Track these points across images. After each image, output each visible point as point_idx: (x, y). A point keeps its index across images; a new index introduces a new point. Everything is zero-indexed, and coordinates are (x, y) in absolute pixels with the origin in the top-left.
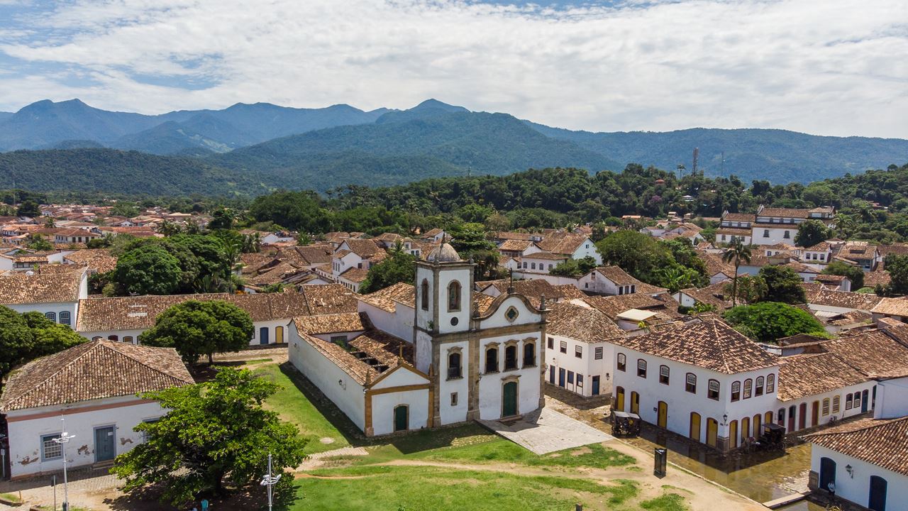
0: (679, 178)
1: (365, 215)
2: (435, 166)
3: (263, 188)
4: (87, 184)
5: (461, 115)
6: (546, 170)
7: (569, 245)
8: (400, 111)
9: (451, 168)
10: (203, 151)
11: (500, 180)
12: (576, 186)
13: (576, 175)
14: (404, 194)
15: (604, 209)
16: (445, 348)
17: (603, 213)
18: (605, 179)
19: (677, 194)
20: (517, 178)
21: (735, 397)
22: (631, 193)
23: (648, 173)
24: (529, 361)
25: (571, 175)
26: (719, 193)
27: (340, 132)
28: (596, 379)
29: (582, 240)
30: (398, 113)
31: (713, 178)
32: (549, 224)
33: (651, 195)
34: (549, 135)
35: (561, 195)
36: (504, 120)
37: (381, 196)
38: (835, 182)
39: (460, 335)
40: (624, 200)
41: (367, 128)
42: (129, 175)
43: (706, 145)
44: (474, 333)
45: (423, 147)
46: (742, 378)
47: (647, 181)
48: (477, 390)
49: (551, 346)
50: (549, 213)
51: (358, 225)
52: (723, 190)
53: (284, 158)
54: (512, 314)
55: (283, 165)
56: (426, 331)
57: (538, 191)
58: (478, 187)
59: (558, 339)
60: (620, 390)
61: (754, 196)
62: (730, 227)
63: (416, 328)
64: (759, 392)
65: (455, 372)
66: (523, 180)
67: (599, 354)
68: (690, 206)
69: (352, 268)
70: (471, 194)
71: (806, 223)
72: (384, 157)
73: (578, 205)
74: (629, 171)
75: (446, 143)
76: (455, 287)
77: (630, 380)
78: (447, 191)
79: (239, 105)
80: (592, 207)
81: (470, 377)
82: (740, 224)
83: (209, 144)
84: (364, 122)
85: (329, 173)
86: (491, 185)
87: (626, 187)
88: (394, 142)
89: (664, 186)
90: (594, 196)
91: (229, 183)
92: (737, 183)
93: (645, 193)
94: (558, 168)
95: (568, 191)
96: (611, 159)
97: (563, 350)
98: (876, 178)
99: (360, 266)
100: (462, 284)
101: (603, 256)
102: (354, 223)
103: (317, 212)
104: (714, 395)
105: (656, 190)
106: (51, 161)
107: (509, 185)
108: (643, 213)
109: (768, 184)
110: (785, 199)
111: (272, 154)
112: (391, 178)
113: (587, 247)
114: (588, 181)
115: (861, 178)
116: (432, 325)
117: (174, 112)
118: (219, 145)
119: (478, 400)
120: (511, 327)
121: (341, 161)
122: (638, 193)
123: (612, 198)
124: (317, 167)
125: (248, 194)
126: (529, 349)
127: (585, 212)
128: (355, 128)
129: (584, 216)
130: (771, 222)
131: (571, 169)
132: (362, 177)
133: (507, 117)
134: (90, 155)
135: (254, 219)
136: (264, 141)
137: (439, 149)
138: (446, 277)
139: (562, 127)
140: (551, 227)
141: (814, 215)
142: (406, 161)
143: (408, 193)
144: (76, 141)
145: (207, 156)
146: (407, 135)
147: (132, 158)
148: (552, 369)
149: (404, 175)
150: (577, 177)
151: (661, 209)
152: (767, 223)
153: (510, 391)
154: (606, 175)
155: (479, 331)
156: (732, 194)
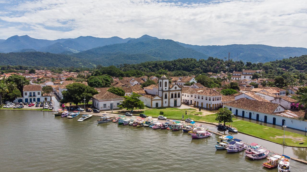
0: (225, 61)
1: (132, 72)
2: (147, 57)
3: (91, 64)
4: (33, 63)
5: (156, 40)
6: (184, 59)
7: (189, 79)
8: (135, 39)
9: (153, 58)
10: (70, 52)
11: (170, 62)
12: (193, 64)
13: (193, 60)
14: (140, 66)
15: (201, 71)
16: (164, 93)
17: (201, 72)
18: (202, 62)
19: (223, 66)
20: (175, 61)
21: (213, 100)
22: (210, 66)
23: (215, 60)
24: (179, 97)
25: (192, 60)
26: (236, 66)
27: (115, 46)
28: (191, 101)
29: (192, 78)
30: (134, 39)
31: (235, 61)
32: (184, 75)
33: (216, 67)
34: (185, 47)
35: (188, 67)
36: (170, 42)
37: (133, 67)
38: (273, 62)
39: (167, 91)
40: (208, 68)
41: (125, 44)
42: (47, 60)
43: (237, 50)
44: (169, 91)
45: (143, 51)
46: (215, 97)
47: (214, 62)
48: (170, 101)
49: (183, 95)
50: (184, 72)
51: (130, 75)
52: (237, 65)
53: (97, 54)
54: (176, 88)
55: (97, 57)
56: (161, 91)
57: (181, 65)
58: (163, 64)
59: (184, 94)
60: (195, 102)
61: (247, 67)
62: (235, 75)
63: (159, 90)
64: (218, 100)
65: (166, 98)
66: (177, 62)
67: (192, 96)
68: (227, 70)
69: (136, 84)
70: (161, 66)
71: (254, 74)
72: (130, 54)
73: (193, 70)
74: (209, 59)
75: (151, 50)
76: (166, 83)
77: (197, 100)
78: (153, 66)
79: (81, 37)
80: (197, 70)
81: (168, 99)
82: (238, 75)
83: (71, 50)
84: (123, 42)
85: (112, 59)
86: (167, 64)
87: (208, 64)
88: (133, 49)
89: (219, 64)
90: (198, 67)
91: (80, 63)
92: (242, 63)
93: (214, 66)
94: (187, 58)
95: (190, 66)
96: (206, 55)
97: (185, 96)
98: (285, 61)
99: (138, 84)
100: (167, 82)
101: (197, 81)
102: (129, 75)
103: (119, 71)
104: (210, 100)
105: (217, 65)
106: (21, 56)
107: (173, 64)
108: (213, 72)
109: (251, 63)
110: (256, 67)
111: (93, 53)
112: (133, 61)
113: (193, 80)
114: (197, 62)
115: (280, 61)
116: (162, 89)
117: (59, 39)
118: (75, 50)
119: (170, 103)
120: (176, 90)
121: (116, 55)
122: (212, 66)
123: (204, 67)
124: (108, 58)
125: (86, 67)
126: (179, 94)
127: (195, 72)
128: (120, 44)
129: (195, 73)
130: (246, 74)
131: (191, 59)
132: (123, 61)
133: (171, 41)
134: (34, 54)
135: (102, 74)
136: (90, 49)
137: (149, 51)
138: (164, 81)
139: (190, 44)
140: (185, 76)
141: (257, 72)
142: (138, 55)
143: (141, 66)
144: (28, 49)
145: (72, 54)
146: (138, 47)
147: (47, 55)
148: (183, 100)
149: (137, 60)
150: (193, 61)
151: (219, 71)
152: (245, 74)
153: (175, 102)
154: (202, 60)
155: (170, 90)
156: (240, 66)
